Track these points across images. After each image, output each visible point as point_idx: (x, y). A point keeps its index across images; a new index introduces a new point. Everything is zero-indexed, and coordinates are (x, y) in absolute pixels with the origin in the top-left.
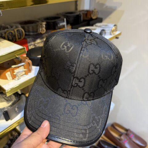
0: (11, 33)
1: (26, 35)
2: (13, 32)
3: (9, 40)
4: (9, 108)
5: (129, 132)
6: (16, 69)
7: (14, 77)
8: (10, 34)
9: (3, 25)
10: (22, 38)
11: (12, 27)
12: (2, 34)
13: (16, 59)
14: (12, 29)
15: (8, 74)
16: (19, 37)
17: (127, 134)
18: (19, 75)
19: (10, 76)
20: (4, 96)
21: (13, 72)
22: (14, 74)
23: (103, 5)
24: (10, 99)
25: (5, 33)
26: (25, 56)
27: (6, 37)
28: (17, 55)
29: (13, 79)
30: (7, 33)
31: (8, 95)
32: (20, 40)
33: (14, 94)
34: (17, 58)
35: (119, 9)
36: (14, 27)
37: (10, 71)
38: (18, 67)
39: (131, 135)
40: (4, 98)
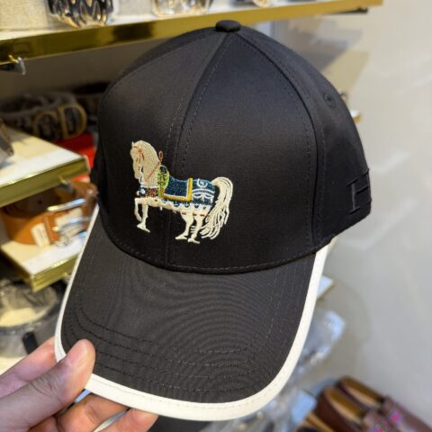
0: (50, 117)
1: (90, 123)
2: (53, 114)
3: (43, 136)
4: (39, 324)
5: (387, 406)
6: (60, 216)
7: (54, 238)
8: (47, 120)
9: (28, 96)
10: (80, 131)
11: (51, 101)
12: (23, 121)
13: (62, 189)
14: (52, 106)
15: (39, 230)
16: (71, 128)
17: (381, 413)
18: (69, 232)
19: (44, 234)
20: (26, 291)
21: (53, 224)
22: (56, 229)
23: (307, 36)
24: (41, 299)
25: (33, 118)
26: (86, 180)
27: (36, 129)
28: (65, 178)
29: (52, 243)
30: (39, 117)
31: (37, 287)
32: (73, 136)
33: (53, 286)
34: (63, 186)
35: (356, 48)
36: (58, 101)
37: (43, 221)
38: (67, 211)
39: (394, 413)
40: (25, 296)
